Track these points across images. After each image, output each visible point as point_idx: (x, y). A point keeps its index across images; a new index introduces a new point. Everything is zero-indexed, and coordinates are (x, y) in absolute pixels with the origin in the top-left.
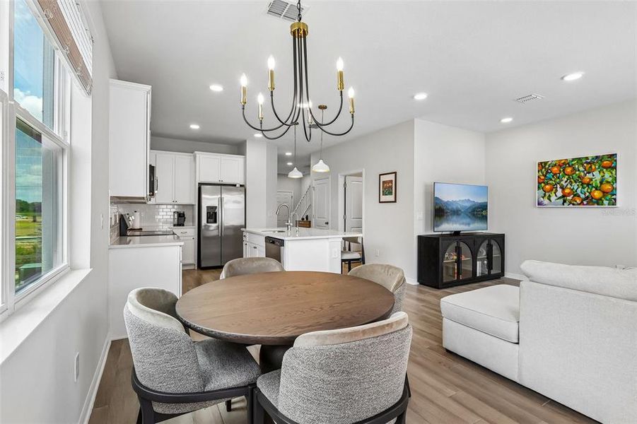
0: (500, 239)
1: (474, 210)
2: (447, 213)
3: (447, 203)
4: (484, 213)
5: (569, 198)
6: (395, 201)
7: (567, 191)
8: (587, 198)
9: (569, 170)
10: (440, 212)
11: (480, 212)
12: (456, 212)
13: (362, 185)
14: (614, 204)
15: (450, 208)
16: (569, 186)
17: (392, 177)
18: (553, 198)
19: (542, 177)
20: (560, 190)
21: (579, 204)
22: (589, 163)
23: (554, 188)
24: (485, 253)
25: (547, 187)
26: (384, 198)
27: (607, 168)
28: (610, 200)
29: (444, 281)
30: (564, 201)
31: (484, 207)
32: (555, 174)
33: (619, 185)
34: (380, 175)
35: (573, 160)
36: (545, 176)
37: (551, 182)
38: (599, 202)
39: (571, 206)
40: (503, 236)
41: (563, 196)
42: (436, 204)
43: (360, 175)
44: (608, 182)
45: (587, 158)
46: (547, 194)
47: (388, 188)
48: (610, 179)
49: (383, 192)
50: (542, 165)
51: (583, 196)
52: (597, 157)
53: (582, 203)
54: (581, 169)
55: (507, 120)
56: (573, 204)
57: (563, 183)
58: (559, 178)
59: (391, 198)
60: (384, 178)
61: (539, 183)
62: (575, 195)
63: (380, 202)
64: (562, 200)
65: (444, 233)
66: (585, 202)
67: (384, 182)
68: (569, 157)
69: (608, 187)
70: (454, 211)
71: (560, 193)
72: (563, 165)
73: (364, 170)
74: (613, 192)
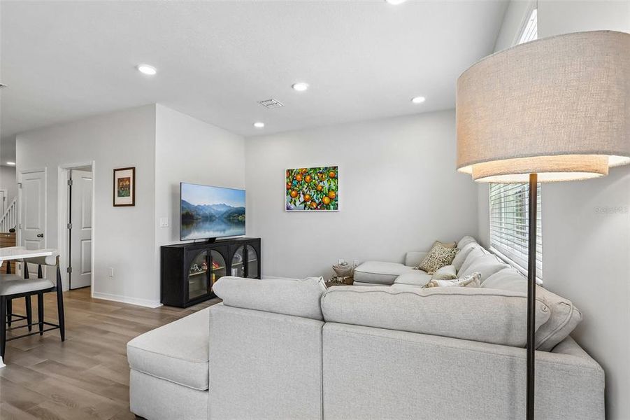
0: (256, 244)
1: (229, 216)
2: (197, 219)
3: (197, 207)
4: (240, 218)
5: (309, 203)
6: (133, 205)
7: (307, 197)
8: (320, 203)
9: (308, 178)
10: (188, 218)
11: (236, 217)
12: (209, 219)
13: (91, 182)
14: (337, 209)
15: (201, 213)
16: (308, 192)
17: (129, 174)
18: (298, 203)
19: (290, 184)
20: (302, 196)
21: (315, 209)
22: (321, 173)
23: (298, 194)
24: (241, 259)
25: (293, 192)
26: (119, 200)
27: (332, 178)
28: (334, 205)
29: (190, 298)
30: (305, 206)
31: (242, 212)
32: (299, 181)
33: (339, 192)
34: (115, 170)
35: (311, 169)
36: (292, 183)
37: (296, 188)
38: (327, 207)
39: (310, 210)
40: (259, 240)
41: (305, 202)
42: (182, 208)
43: (88, 169)
44: (333, 190)
45: (320, 169)
46: (293, 199)
47: (125, 187)
48: (334, 188)
49: (118, 192)
50: (289, 172)
51: (317, 201)
52: (326, 168)
53: (316, 208)
54: (316, 177)
55: (259, 125)
56: (311, 209)
57: (304, 189)
58: (301, 185)
59: (128, 200)
60: (120, 175)
61: (288, 189)
62: (312, 201)
63: (115, 205)
64: (303, 205)
65: (196, 241)
66: (319, 207)
67: (119, 179)
68: (309, 167)
69: (332, 194)
70: (207, 217)
71: (302, 199)
72: (304, 173)
73: (94, 162)
74: (335, 199)
